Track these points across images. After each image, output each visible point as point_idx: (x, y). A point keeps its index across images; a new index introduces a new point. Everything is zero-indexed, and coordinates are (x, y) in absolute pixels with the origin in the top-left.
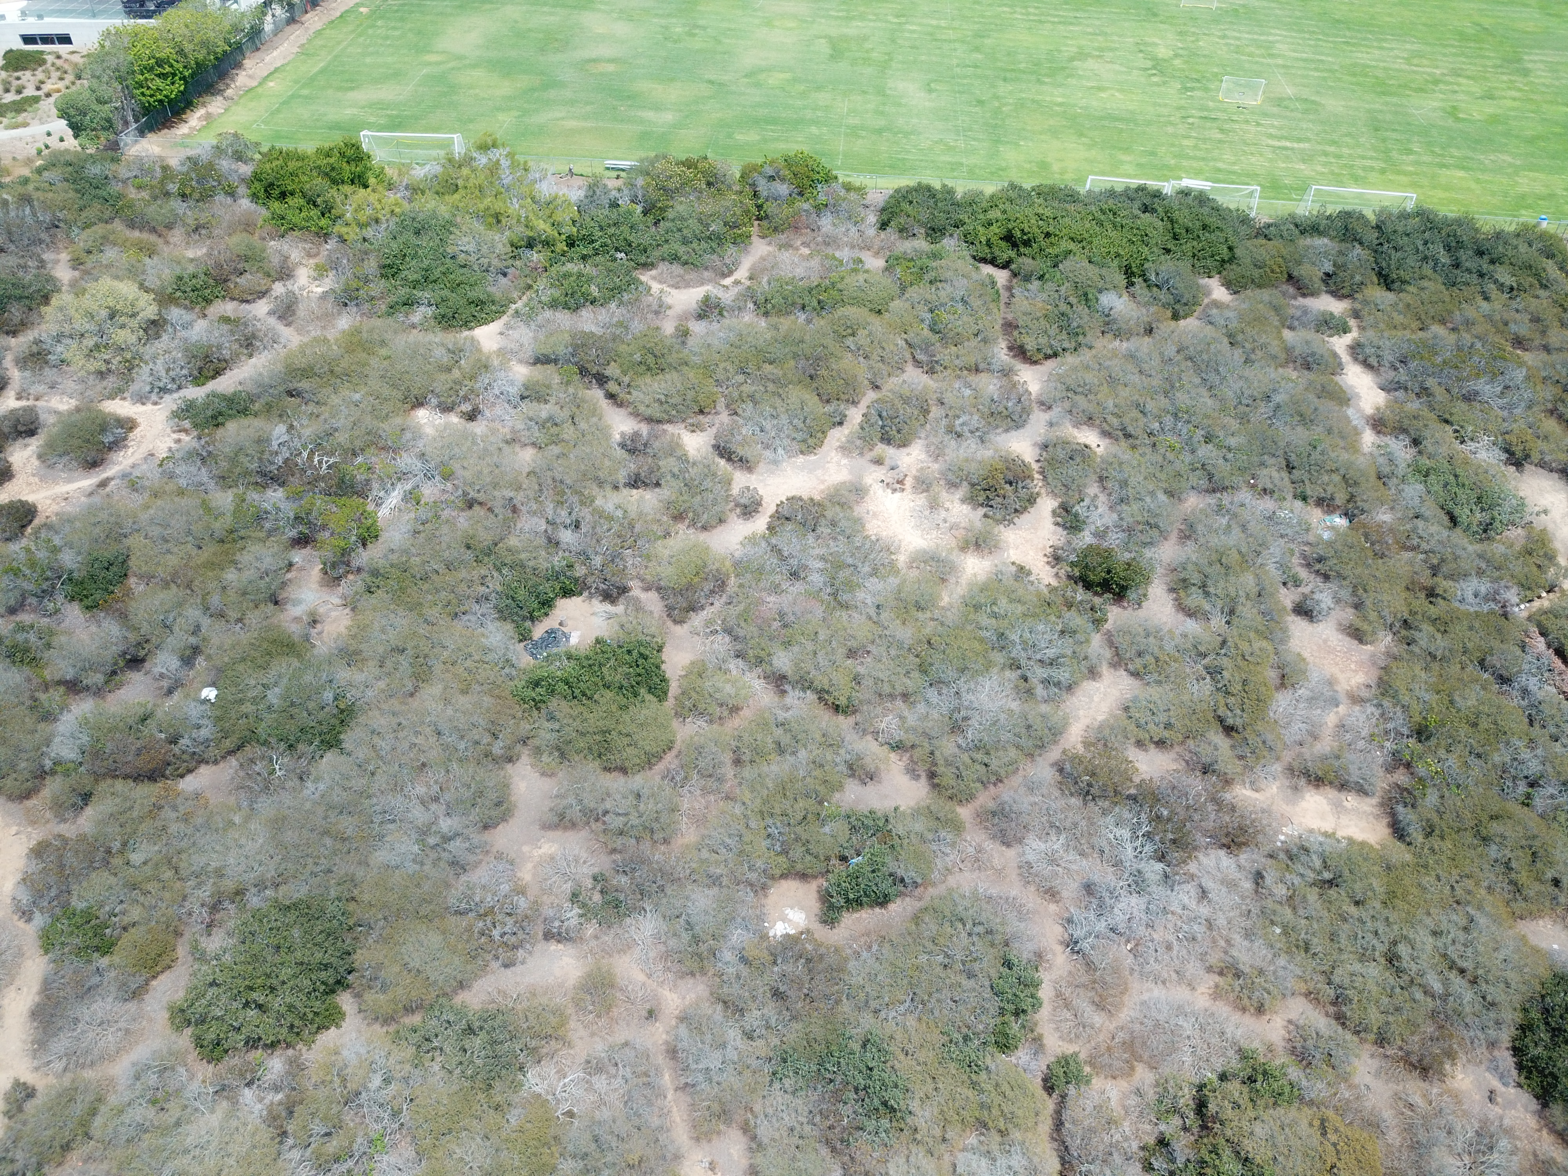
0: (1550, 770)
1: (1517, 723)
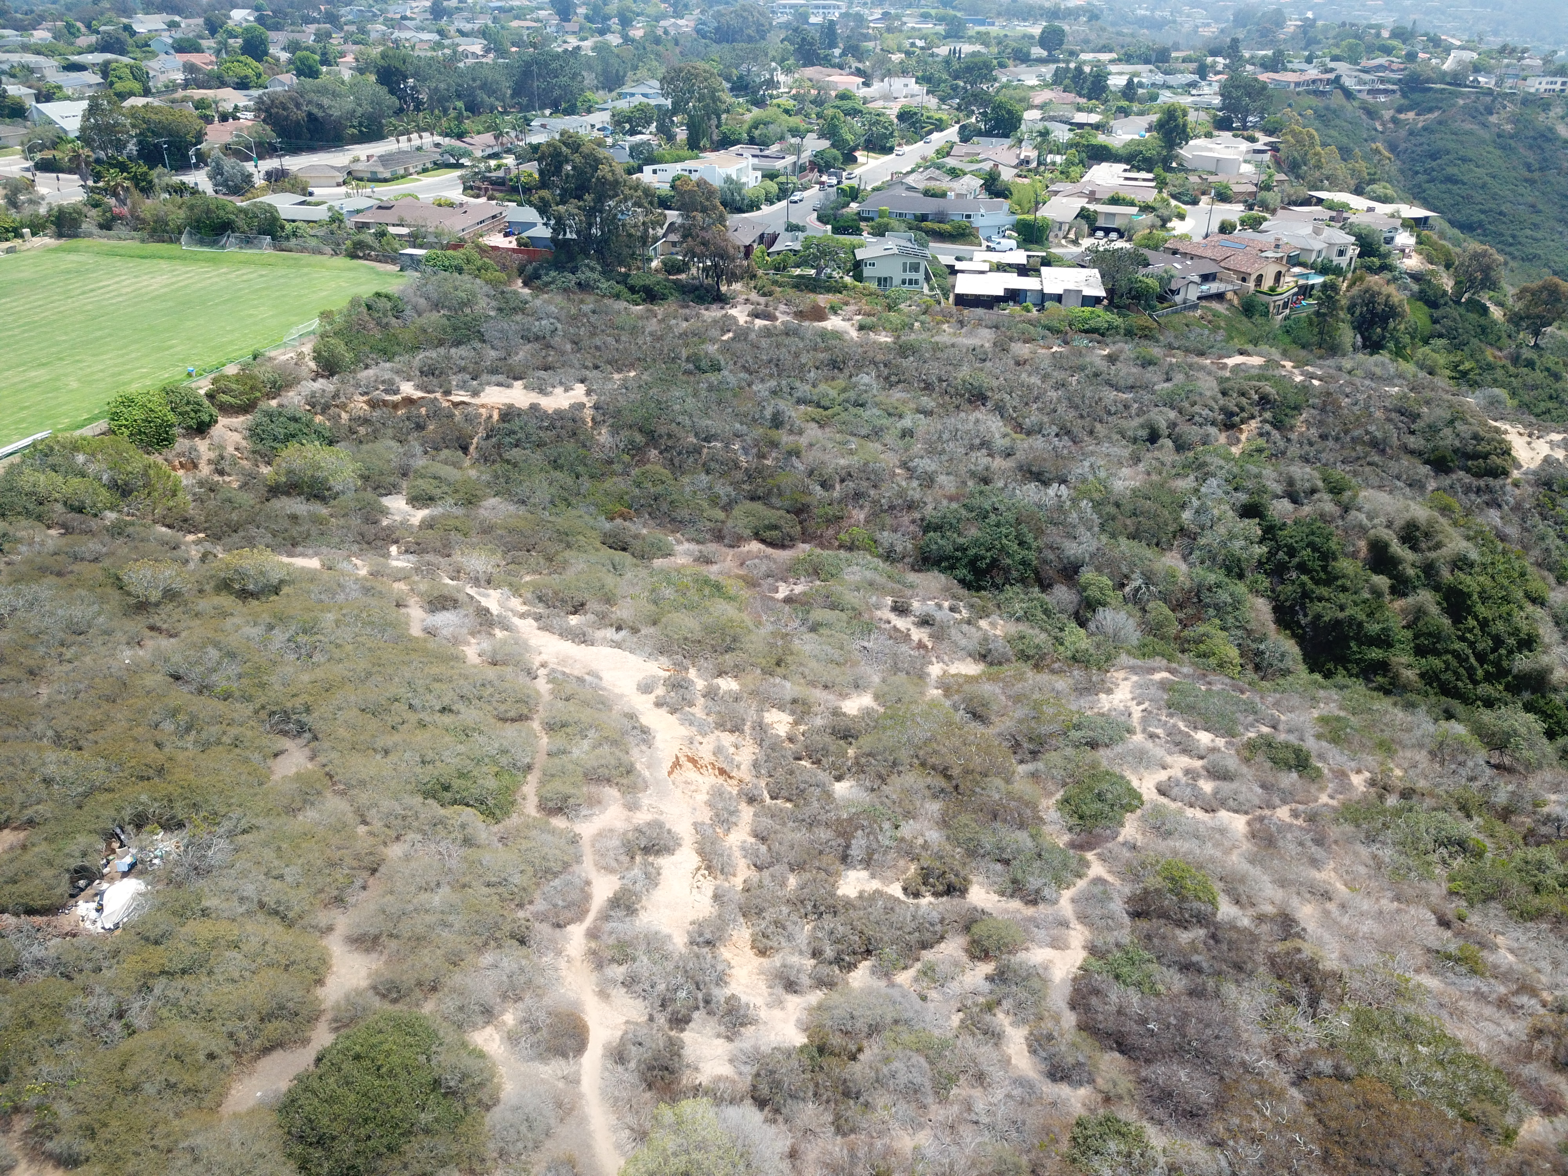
0: (120, 993)
1: (59, 989)
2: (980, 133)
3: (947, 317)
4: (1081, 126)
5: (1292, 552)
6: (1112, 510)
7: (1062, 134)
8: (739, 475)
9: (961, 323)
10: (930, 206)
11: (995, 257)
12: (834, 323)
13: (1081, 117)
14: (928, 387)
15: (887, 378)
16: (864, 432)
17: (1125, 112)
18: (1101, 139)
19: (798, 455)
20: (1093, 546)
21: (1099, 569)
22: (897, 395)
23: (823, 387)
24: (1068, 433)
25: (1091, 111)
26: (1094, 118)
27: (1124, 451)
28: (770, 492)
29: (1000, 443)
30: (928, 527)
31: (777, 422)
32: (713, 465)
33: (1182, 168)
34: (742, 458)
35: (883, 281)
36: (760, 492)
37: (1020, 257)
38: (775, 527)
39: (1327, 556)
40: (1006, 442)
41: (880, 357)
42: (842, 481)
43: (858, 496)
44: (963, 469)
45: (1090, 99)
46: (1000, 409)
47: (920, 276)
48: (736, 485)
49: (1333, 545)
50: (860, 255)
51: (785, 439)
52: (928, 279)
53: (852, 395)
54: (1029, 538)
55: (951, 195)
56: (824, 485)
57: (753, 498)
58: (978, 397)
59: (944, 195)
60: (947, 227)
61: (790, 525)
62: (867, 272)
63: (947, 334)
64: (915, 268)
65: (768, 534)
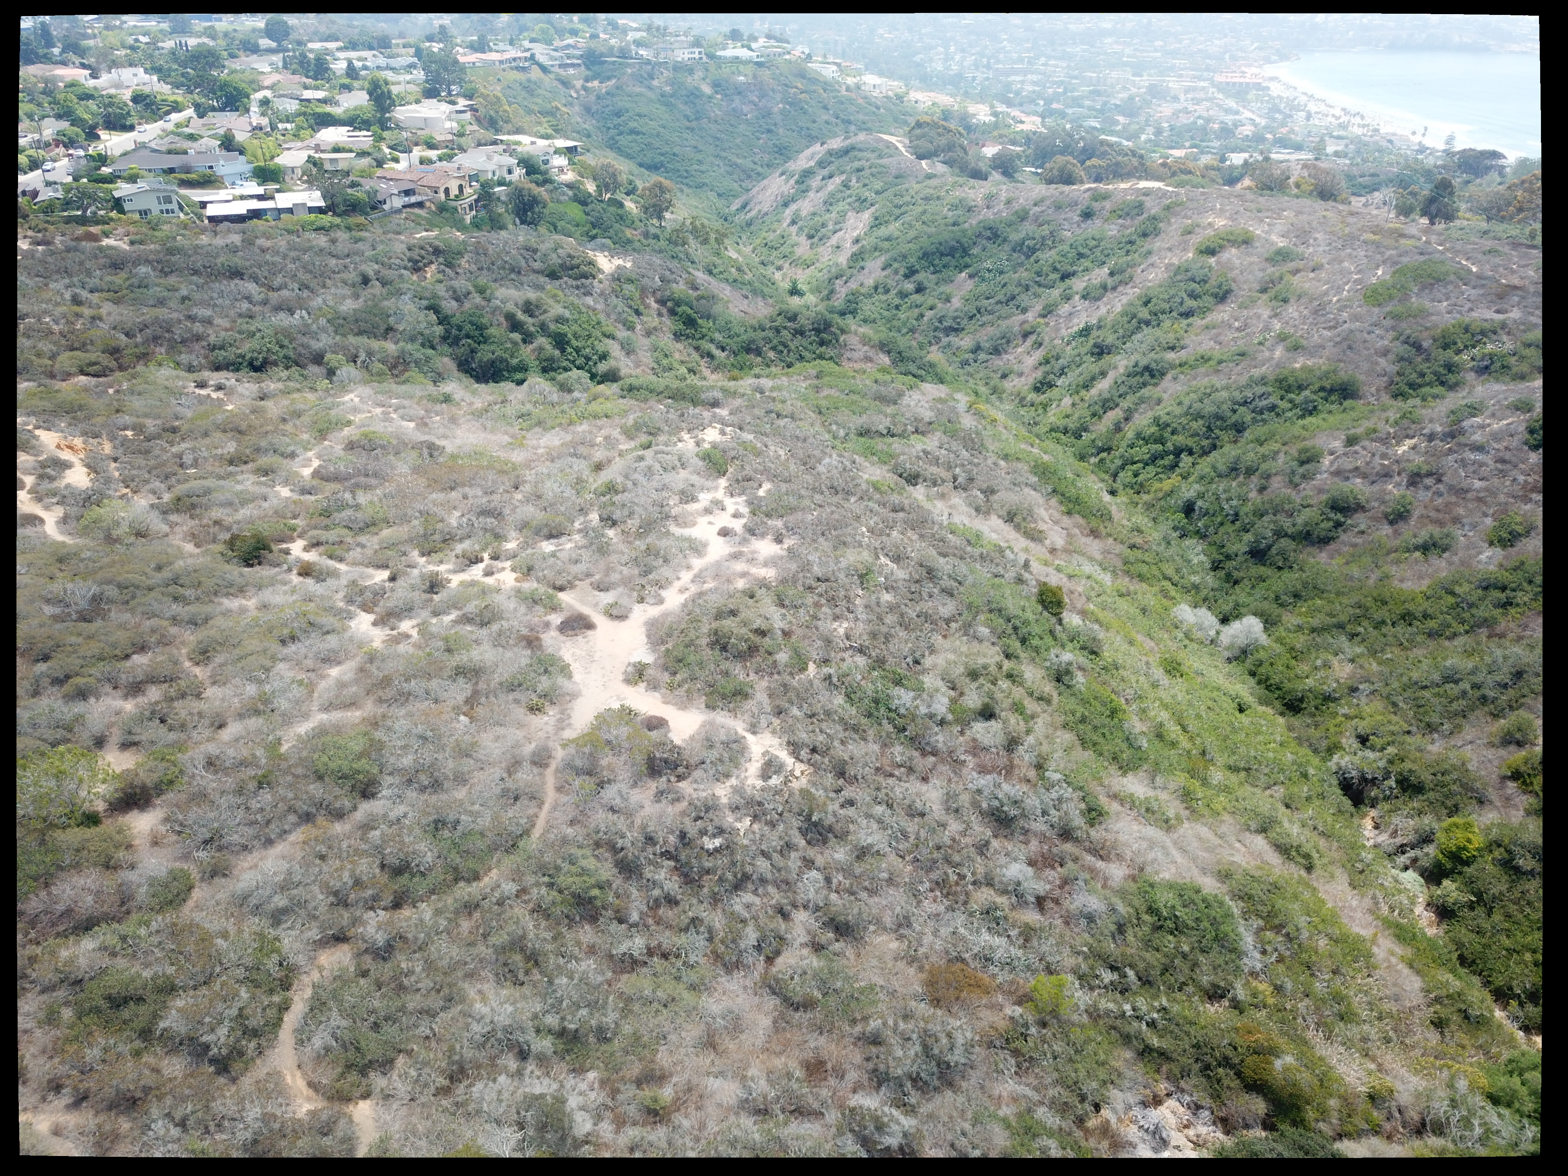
2: (214, 109)
3: (203, 231)
4: (308, 100)
5: (460, 328)
6: (341, 321)
7: (292, 106)
8: (56, 338)
9: (216, 233)
10: (174, 161)
11: (238, 191)
12: (106, 242)
13: (308, 94)
14: (196, 272)
15: (161, 271)
16: (151, 302)
17: (348, 88)
18: (328, 109)
19: (100, 319)
20: (331, 341)
21: (334, 352)
22: (172, 280)
23: (108, 278)
24: (307, 287)
25: (317, 88)
26: (320, 94)
27: (347, 291)
28: (84, 344)
29: (258, 298)
30: (213, 348)
31: (76, 301)
32: (31, 333)
33: (398, 127)
34: (55, 327)
35: (144, 213)
36: (76, 345)
37: (260, 190)
38: (95, 364)
39: (481, 328)
40: (262, 296)
41: (152, 257)
42: (141, 331)
43: (155, 339)
44: (232, 313)
45: (316, 79)
46: (255, 279)
47: (174, 206)
48: (55, 343)
49: (484, 321)
50: (117, 194)
51: (87, 312)
52: (181, 208)
53: (135, 281)
54: (286, 342)
55: (191, 152)
56: (127, 335)
57: (72, 349)
58: (236, 274)
59: (185, 153)
60: (193, 176)
61: (106, 360)
62: (127, 206)
63: (204, 239)
64: (168, 200)
65: (91, 369)
